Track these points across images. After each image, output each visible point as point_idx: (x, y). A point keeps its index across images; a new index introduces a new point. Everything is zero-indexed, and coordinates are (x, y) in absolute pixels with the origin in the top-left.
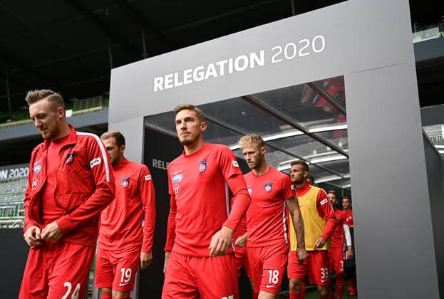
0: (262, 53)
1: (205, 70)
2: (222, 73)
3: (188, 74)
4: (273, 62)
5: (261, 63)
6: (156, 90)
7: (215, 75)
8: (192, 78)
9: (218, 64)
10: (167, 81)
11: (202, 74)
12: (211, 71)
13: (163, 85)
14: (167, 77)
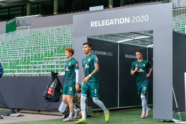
0: (129, 18)
1: (109, 21)
2: (115, 24)
3: (103, 22)
4: (132, 22)
5: (129, 22)
6: (91, 26)
7: (113, 24)
8: (105, 24)
9: (114, 20)
10: (96, 24)
11: (108, 23)
12: (112, 22)
13: (94, 25)
14: (96, 22)
